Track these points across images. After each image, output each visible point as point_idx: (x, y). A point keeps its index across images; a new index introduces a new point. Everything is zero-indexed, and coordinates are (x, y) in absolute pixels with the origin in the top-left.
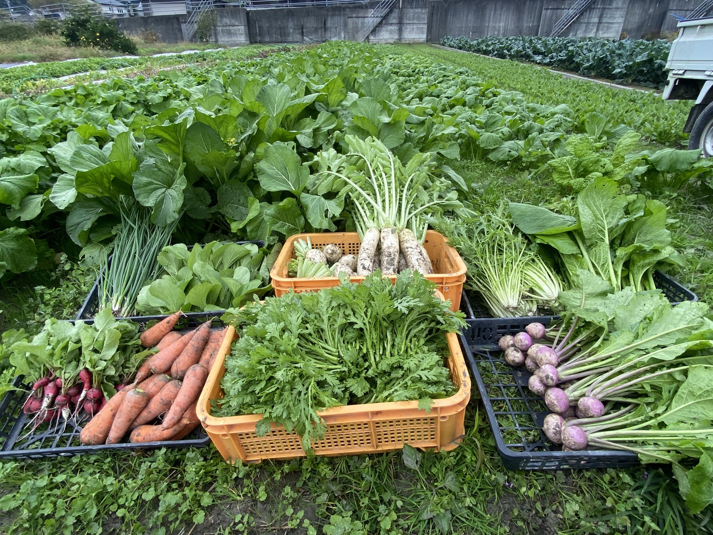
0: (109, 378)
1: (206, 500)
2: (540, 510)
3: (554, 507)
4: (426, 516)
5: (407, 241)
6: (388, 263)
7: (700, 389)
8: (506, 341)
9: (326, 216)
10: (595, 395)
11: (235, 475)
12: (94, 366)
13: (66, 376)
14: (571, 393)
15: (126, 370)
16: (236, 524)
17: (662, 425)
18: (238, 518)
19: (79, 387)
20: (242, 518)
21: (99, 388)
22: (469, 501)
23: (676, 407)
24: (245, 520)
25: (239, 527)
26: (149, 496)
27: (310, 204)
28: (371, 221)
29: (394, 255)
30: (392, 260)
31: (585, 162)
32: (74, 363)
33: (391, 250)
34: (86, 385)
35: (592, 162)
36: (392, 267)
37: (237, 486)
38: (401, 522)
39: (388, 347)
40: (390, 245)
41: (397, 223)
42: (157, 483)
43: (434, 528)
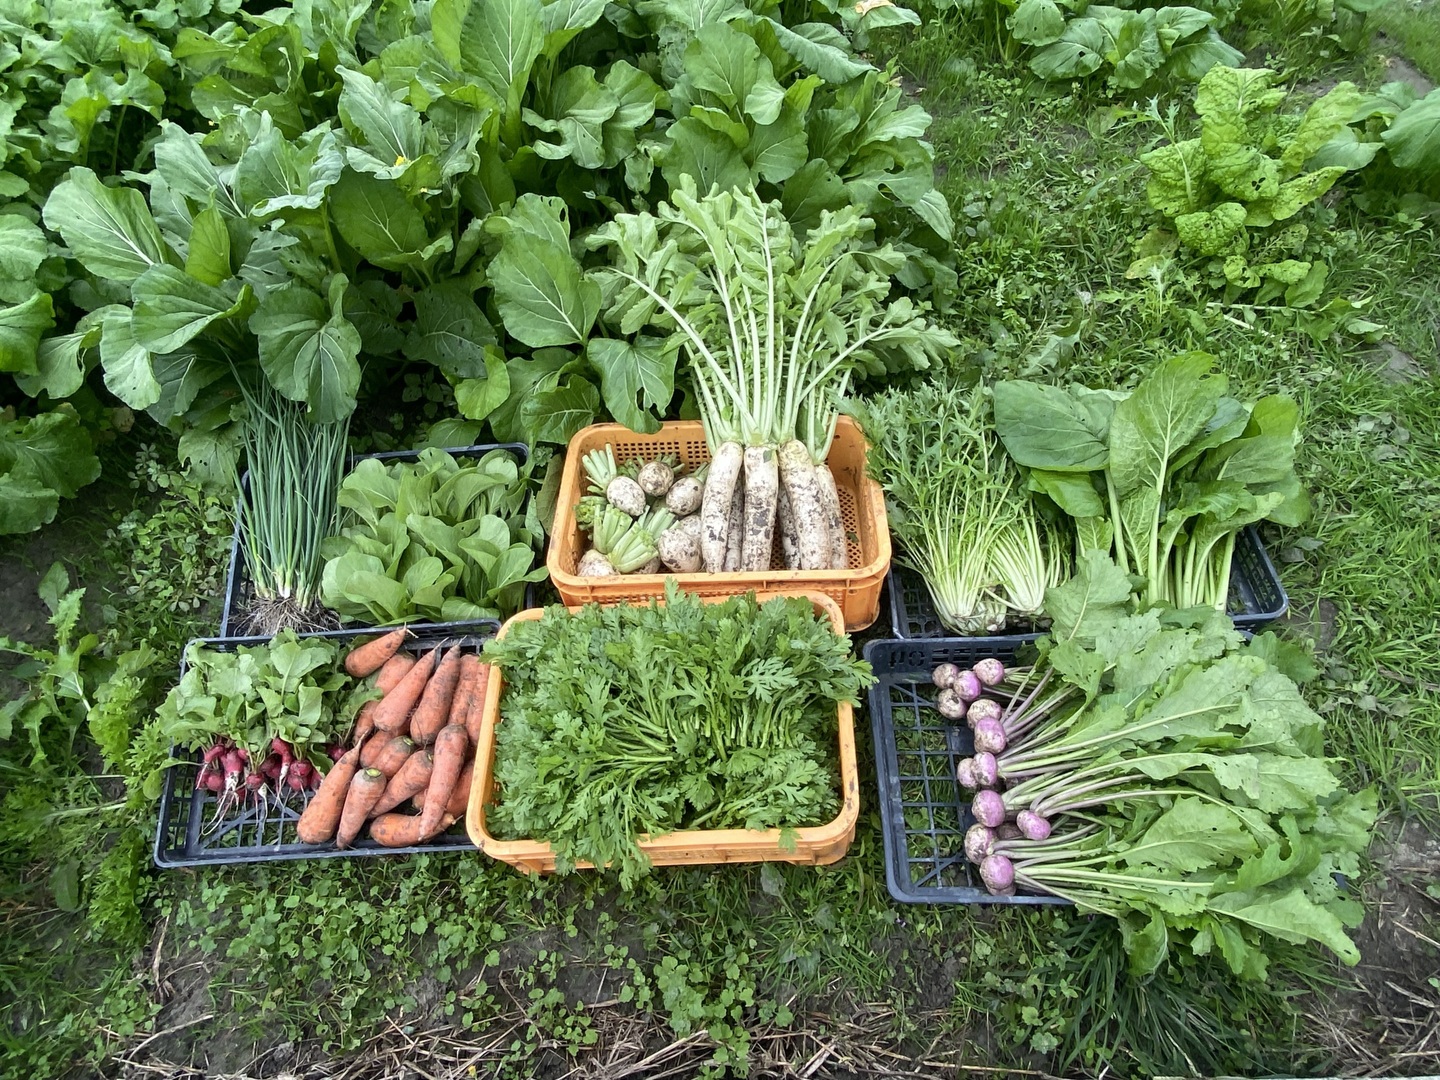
0: (318, 746)
1: (498, 933)
2: (938, 952)
3: (958, 948)
4: (786, 959)
5: (793, 472)
6: (756, 522)
7: (1183, 828)
8: (945, 673)
9: (641, 406)
10: (1041, 812)
11: (530, 894)
12: (295, 736)
13: (254, 746)
14: (1011, 799)
15: (339, 727)
16: (541, 964)
17: (1121, 865)
18: (543, 955)
19: (276, 760)
20: (549, 956)
21: (305, 760)
22: (844, 940)
23: (1149, 842)
24: (553, 959)
25: (545, 967)
26: (420, 926)
27: (607, 367)
28: (727, 424)
29: (768, 504)
30: (764, 514)
31: (1219, 172)
32: (259, 729)
33: (763, 495)
34: (285, 758)
35: (1234, 173)
36: (763, 529)
37: (534, 911)
38: (755, 964)
39: (744, 729)
40: (760, 484)
41: (777, 429)
42: (425, 905)
43: (797, 969)
